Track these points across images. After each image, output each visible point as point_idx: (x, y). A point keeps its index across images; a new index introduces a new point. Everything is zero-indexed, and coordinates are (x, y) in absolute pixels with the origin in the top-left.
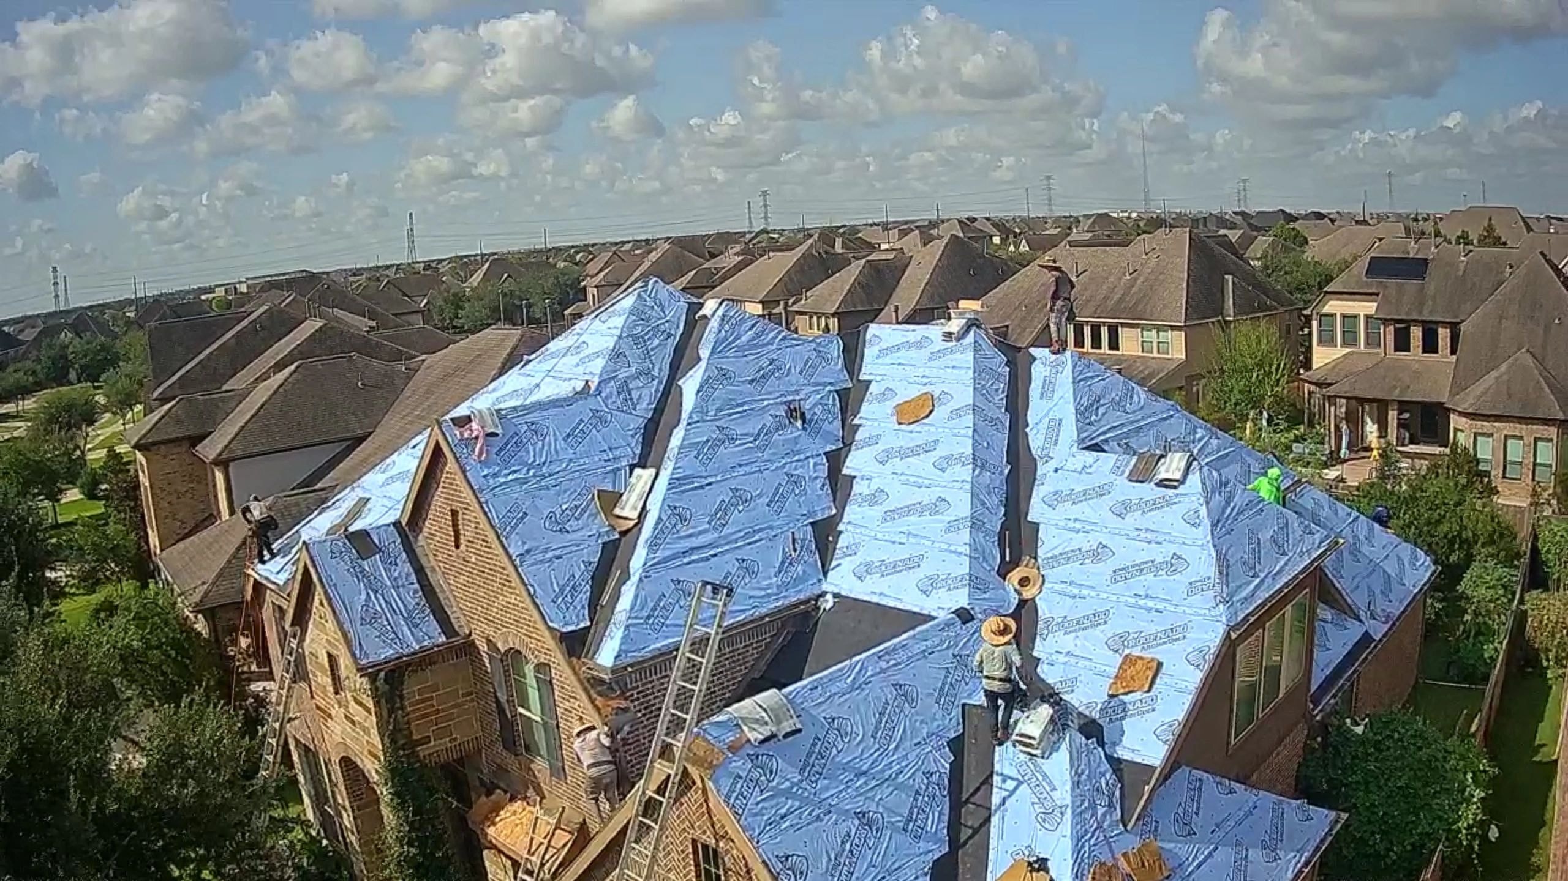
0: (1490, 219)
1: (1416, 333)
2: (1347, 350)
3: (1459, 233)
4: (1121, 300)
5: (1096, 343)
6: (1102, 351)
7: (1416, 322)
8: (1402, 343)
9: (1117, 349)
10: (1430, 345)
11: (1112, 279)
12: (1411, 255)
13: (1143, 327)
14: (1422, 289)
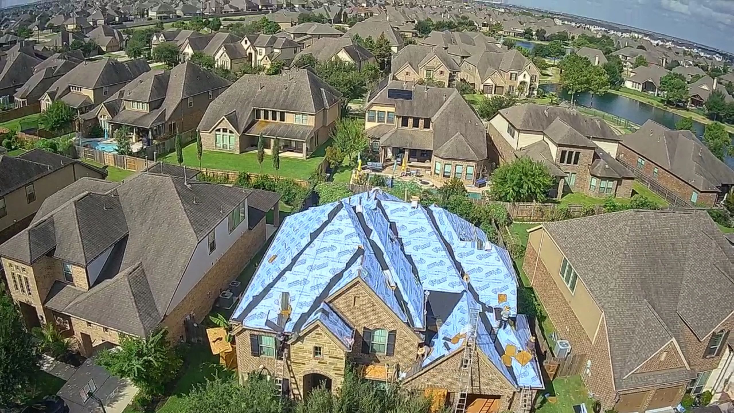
0: (383, 33)
1: (411, 121)
2: (379, 124)
3: (368, 37)
4: (284, 101)
5: (274, 118)
6: (277, 121)
7: (411, 117)
8: (405, 123)
9: (284, 121)
10: (416, 125)
11: (277, 91)
12: (405, 89)
13: (296, 114)
14: (411, 103)
